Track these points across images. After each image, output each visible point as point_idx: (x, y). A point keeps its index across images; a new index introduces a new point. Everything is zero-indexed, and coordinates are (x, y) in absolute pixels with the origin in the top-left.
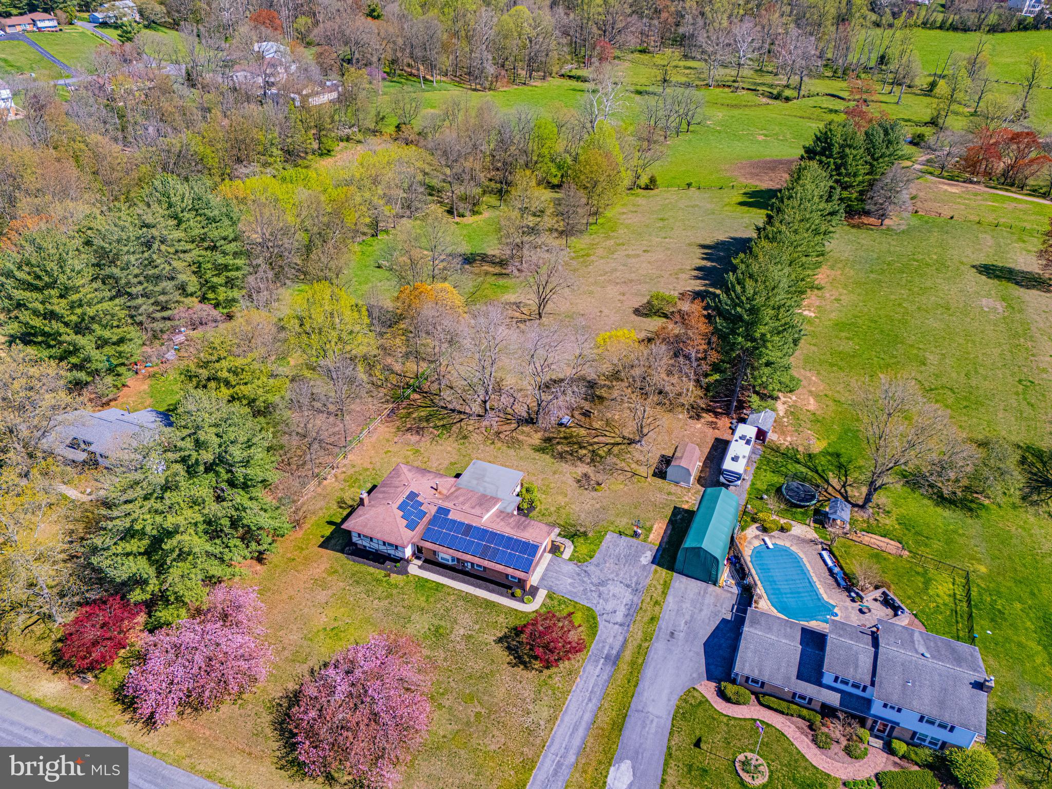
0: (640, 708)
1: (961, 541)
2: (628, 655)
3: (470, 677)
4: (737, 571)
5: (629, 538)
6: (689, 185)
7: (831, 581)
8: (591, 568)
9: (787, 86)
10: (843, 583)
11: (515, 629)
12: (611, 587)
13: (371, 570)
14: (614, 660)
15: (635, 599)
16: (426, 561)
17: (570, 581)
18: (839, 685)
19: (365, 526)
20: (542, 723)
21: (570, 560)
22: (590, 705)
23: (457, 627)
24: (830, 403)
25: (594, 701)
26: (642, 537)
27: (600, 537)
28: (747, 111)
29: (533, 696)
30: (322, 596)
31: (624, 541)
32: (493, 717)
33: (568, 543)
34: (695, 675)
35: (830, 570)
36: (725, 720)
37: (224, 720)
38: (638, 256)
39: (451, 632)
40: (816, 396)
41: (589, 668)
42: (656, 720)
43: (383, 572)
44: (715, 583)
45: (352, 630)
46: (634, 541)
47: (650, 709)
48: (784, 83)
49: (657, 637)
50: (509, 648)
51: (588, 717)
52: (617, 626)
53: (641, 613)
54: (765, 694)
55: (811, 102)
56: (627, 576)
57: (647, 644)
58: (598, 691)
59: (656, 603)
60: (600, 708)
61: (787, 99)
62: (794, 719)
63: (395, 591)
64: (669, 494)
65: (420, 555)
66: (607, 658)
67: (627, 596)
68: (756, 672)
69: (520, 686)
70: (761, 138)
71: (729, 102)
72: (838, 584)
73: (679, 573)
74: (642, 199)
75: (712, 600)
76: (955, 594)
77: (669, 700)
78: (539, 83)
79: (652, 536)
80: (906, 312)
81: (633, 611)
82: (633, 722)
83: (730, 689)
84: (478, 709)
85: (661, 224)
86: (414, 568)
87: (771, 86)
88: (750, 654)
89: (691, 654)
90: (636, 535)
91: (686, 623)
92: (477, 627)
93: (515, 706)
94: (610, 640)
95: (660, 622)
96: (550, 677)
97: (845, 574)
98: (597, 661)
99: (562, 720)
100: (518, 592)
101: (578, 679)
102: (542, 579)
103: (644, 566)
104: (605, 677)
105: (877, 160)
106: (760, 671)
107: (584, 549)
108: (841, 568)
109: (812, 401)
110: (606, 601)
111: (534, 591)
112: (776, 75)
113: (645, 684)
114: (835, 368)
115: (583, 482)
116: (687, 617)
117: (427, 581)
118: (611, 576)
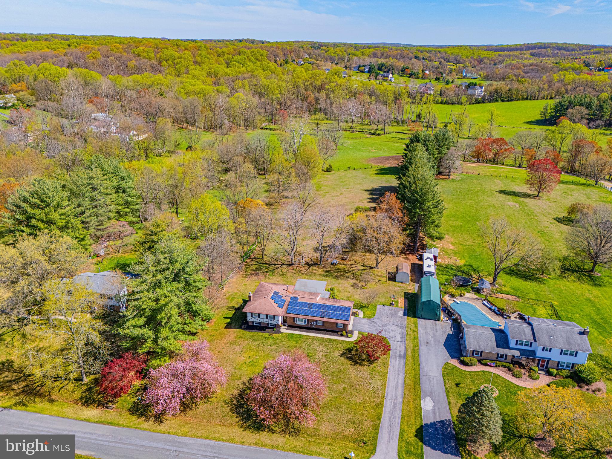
0: (425, 374)
1: (542, 293)
2: (409, 354)
3: (334, 372)
4: (448, 314)
5: (388, 307)
6: (349, 168)
7: (492, 313)
8: (376, 320)
9: (377, 129)
10: (498, 313)
11: (348, 349)
12: (388, 326)
13: (261, 334)
14: (404, 356)
15: (403, 330)
16: (289, 326)
17: (367, 326)
18: (519, 347)
19: (256, 309)
20: (379, 387)
21: (363, 318)
22: (400, 377)
23: (318, 352)
24: (459, 245)
25: (401, 374)
26: (395, 305)
27: (375, 307)
28: (361, 140)
29: (369, 376)
30: (238, 349)
31: (386, 308)
32: (352, 388)
33: (359, 311)
34: (446, 357)
35: (490, 309)
36: (468, 373)
37: (203, 413)
38: (338, 196)
39: (316, 355)
40: (452, 243)
41: (393, 361)
42: (435, 378)
43: (268, 334)
44: (439, 320)
45: (261, 361)
46: (391, 307)
47: (430, 374)
48: (376, 128)
49: (421, 345)
50: (347, 358)
51: (401, 382)
52: (399, 343)
53: (408, 336)
54: (483, 360)
55: (391, 135)
56: (395, 321)
57: (417, 348)
58: (401, 370)
59: (414, 331)
60: (405, 377)
61: (379, 135)
62: (500, 368)
63: (277, 341)
64: (400, 287)
65: (285, 324)
66: (400, 356)
67: (399, 330)
68: (477, 347)
69: (360, 373)
70: (373, 150)
71: (352, 137)
72: (497, 314)
73: (420, 318)
74: (327, 175)
75: (440, 327)
76: (548, 314)
77: (438, 369)
78: (251, 132)
79: (399, 305)
80: (477, 209)
81: (404, 336)
82: (423, 380)
83: (466, 359)
84: (344, 386)
85: (342, 184)
86: (284, 330)
87: (369, 130)
88: (472, 340)
89: (440, 349)
90: (392, 304)
91: (432, 337)
92: (328, 351)
93: (362, 382)
94: (398, 348)
95: (419, 338)
96: (375, 367)
97: (498, 308)
98: (396, 358)
99: (389, 385)
100: (344, 333)
101: (389, 367)
102: (353, 327)
103: (401, 317)
104: (402, 364)
105: (441, 147)
106: (479, 347)
107: (369, 313)
108: (496, 306)
109: (450, 245)
110: (389, 332)
111: (352, 332)
112: (370, 125)
113: (423, 364)
114: (455, 232)
115: (354, 286)
116: (432, 335)
117: (293, 334)
118: (387, 322)
